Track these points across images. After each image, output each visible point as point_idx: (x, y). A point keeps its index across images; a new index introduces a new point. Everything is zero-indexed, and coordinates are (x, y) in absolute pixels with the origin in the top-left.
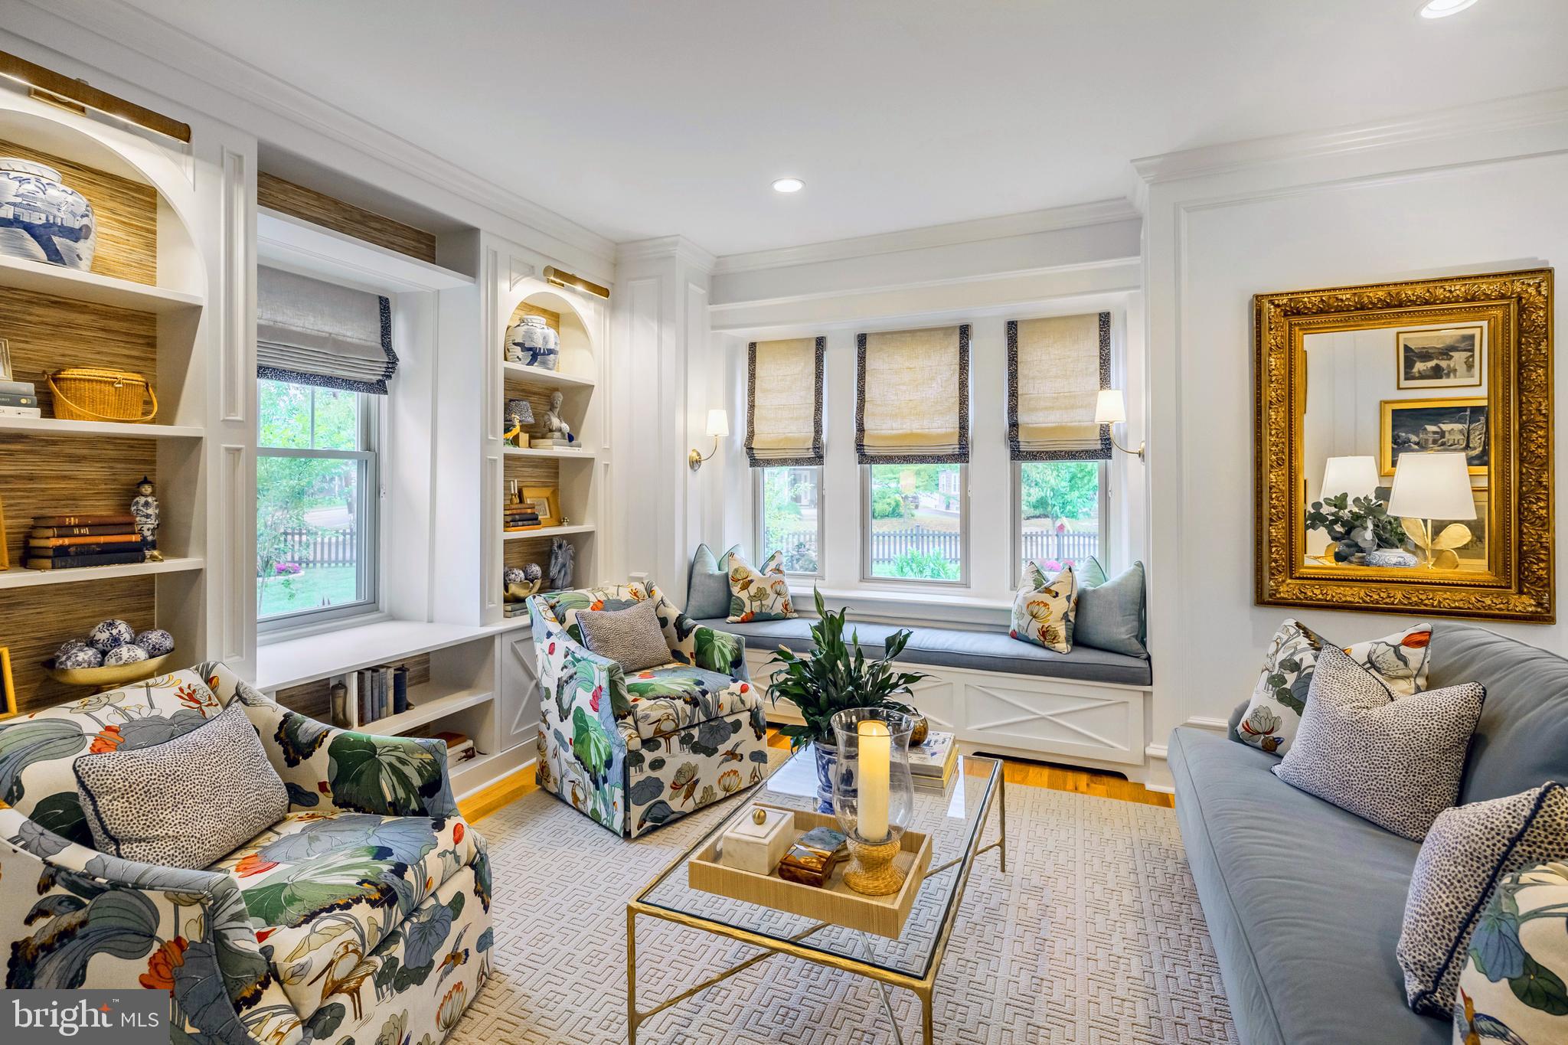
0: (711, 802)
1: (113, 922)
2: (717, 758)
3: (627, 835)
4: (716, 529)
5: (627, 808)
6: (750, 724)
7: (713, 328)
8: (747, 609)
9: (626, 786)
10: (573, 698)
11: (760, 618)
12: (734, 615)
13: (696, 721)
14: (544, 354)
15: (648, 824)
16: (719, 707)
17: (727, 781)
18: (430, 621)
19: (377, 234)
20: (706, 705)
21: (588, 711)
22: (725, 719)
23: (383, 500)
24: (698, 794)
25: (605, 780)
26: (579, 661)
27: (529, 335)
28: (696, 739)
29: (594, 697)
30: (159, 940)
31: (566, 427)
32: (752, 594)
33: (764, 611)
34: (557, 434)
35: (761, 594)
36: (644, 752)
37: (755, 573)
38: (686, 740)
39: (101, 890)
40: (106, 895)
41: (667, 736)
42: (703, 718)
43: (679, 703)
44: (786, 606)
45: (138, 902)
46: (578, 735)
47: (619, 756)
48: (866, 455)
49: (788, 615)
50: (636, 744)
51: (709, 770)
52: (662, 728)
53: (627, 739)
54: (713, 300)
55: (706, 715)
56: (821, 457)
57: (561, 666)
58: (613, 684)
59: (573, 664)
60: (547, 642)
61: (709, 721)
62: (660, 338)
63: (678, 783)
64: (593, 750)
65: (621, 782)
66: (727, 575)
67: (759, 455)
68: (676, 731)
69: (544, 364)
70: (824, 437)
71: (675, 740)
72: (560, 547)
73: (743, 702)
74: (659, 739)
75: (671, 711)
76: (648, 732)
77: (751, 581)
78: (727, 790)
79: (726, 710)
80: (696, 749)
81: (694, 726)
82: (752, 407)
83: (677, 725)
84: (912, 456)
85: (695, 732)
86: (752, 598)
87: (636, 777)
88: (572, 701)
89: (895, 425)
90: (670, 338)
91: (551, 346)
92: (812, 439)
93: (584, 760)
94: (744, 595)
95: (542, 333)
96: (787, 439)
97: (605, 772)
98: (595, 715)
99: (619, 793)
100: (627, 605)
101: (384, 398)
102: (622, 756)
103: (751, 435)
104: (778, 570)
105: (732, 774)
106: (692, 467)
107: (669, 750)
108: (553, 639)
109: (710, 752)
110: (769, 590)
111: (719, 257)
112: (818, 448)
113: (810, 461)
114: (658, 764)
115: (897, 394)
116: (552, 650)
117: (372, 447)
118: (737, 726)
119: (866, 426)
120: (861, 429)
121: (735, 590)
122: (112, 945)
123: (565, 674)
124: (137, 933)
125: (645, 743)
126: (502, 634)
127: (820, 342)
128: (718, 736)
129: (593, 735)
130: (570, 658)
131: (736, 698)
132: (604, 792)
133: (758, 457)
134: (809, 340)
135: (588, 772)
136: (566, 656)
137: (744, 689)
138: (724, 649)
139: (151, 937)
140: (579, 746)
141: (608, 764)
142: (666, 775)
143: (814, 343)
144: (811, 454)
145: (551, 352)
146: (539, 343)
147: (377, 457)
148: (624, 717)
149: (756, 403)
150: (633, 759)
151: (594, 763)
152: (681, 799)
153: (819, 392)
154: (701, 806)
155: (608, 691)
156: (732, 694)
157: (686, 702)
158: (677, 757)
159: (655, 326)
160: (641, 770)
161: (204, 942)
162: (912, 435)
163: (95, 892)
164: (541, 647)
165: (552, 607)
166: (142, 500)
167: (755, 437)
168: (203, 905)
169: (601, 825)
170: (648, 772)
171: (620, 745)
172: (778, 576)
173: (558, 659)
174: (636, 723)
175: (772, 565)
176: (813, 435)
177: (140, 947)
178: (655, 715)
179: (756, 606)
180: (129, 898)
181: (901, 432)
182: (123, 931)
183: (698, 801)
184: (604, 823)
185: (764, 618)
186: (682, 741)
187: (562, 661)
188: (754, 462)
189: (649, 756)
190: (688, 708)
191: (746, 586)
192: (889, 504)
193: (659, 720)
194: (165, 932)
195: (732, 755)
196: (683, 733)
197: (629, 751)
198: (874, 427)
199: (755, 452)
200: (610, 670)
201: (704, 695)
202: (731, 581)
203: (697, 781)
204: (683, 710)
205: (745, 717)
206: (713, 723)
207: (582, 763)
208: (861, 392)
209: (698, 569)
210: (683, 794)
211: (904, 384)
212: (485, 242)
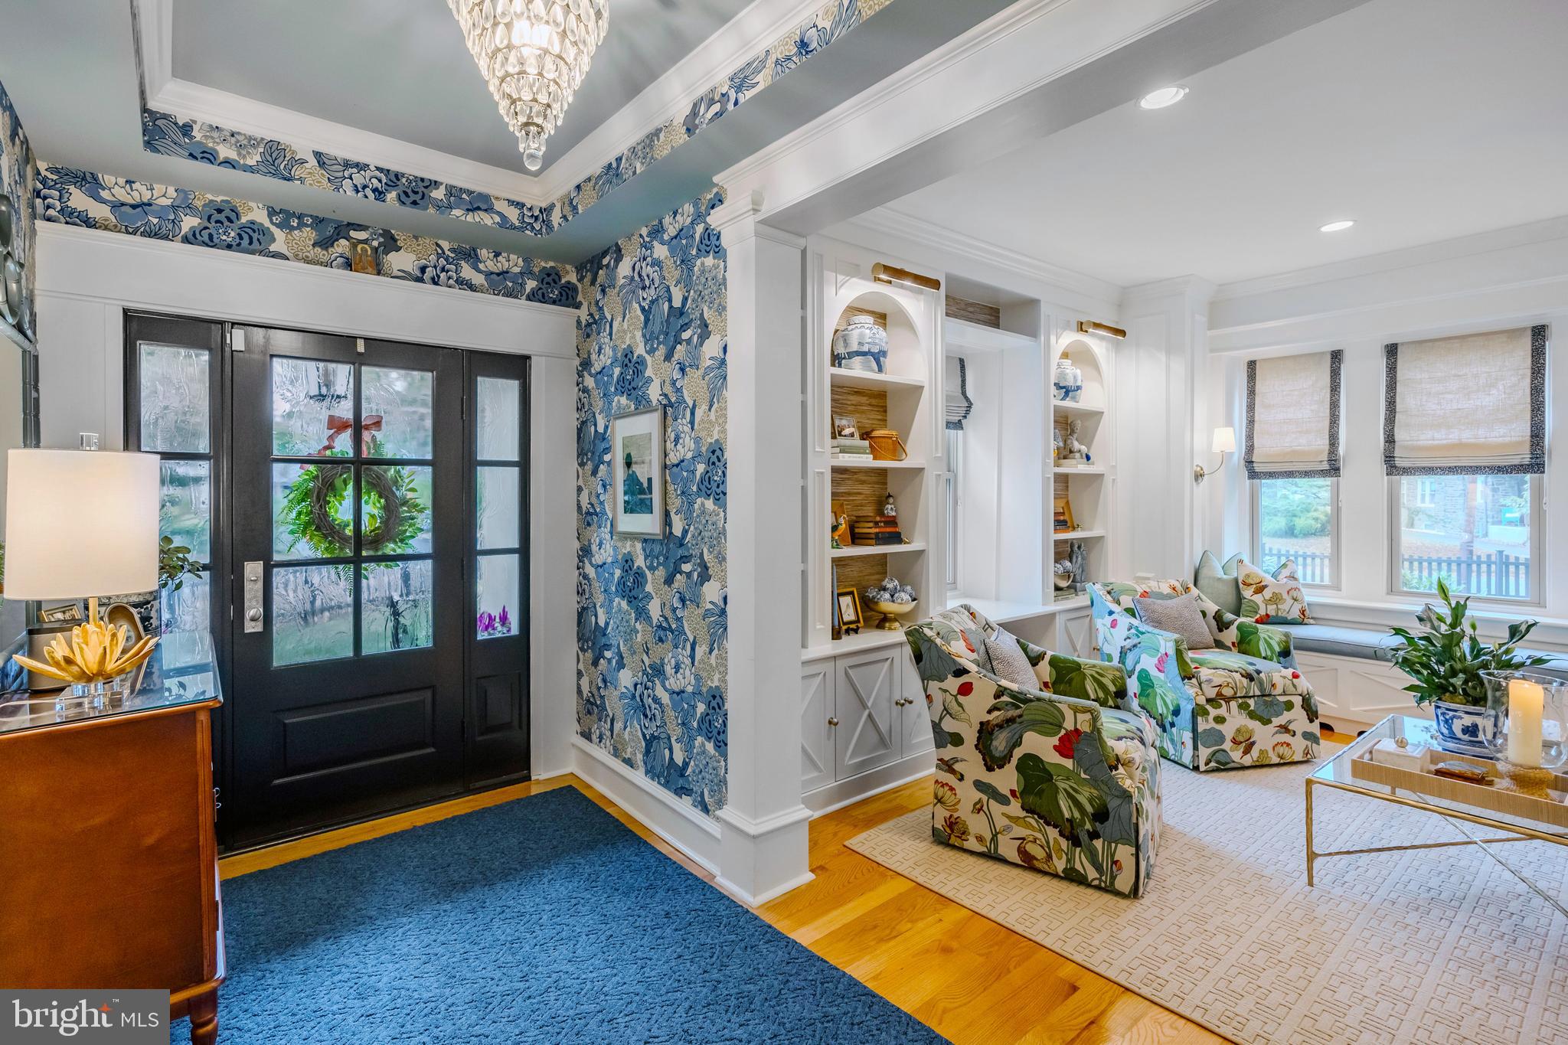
0: (1267, 763)
1: (1038, 718)
2: (1270, 729)
3: (1196, 768)
4: (1216, 538)
5: (1196, 748)
6: (1302, 707)
7: (1212, 351)
8: (1262, 612)
9: (1194, 730)
10: (1138, 662)
11: (1275, 621)
12: (1244, 616)
13: (1251, 694)
14: (1074, 391)
15: (1213, 764)
16: (1273, 686)
17: (1281, 750)
18: (997, 599)
19: (971, 315)
20: (1261, 683)
21: (1154, 672)
22: (1278, 698)
23: (960, 508)
24: (1255, 752)
25: (1172, 725)
26: (1143, 633)
27: (1063, 375)
28: (1252, 708)
29: (1159, 661)
30: (1065, 729)
31: (1084, 448)
32: (1267, 598)
33: (1280, 614)
34: (1078, 455)
35: (1276, 599)
36: (1208, 707)
37: (1268, 579)
38: (1243, 707)
39: (1031, 701)
40: (1033, 703)
41: (1228, 700)
42: (1258, 693)
43: (1237, 676)
44: (1303, 612)
45: (1052, 709)
46: (1143, 690)
47: (1187, 708)
48: (1396, 467)
49: (1306, 621)
50: (1202, 700)
51: (1264, 736)
52: (1223, 692)
53: (1194, 695)
54: (1212, 326)
55: (1261, 690)
56: (1338, 469)
57: (1125, 637)
58: (1179, 653)
59: (1137, 635)
60: (1108, 620)
61: (1263, 696)
62: (1168, 367)
63: (1237, 739)
64: (1159, 701)
65: (1190, 726)
66: (1236, 580)
67: (1258, 468)
68: (1234, 698)
69: (1074, 399)
70: (1341, 450)
71: (1233, 704)
72: (1079, 547)
73: (1294, 686)
74: (1222, 701)
75: (1230, 680)
76: (1212, 693)
77: (1265, 587)
78: (1281, 758)
79: (1279, 690)
80: (1252, 715)
81: (1250, 697)
82: (1251, 422)
83: (1235, 693)
84: (1459, 467)
85: (1251, 702)
86: (1268, 602)
87: (1203, 725)
88: (1136, 664)
89: (1437, 435)
90: (1179, 367)
91: (1079, 383)
92: (1327, 452)
93: (1149, 709)
94: (1258, 598)
95: (1073, 373)
96: (1294, 452)
97: (1172, 719)
98: (1161, 676)
99: (1187, 736)
100: (1168, 597)
101: (960, 432)
102: (1190, 707)
103: (1250, 449)
104: (1292, 577)
105: (1285, 746)
106: (1196, 479)
107: (1229, 710)
108: (1114, 617)
109: (1266, 722)
110: (1285, 596)
111: (1220, 285)
112: (1335, 461)
113: (1323, 473)
114: (1220, 720)
115: (1439, 404)
116: (1114, 624)
117: (952, 469)
118: (1289, 706)
119: (1397, 437)
120: (1390, 440)
121: (1247, 593)
122: (1037, 728)
123: (1128, 644)
124: (1051, 724)
125: (1209, 701)
126: (1060, 612)
127: (1336, 356)
128: (1272, 710)
129: (1158, 691)
130: (1133, 631)
131: (1289, 683)
132: (1172, 734)
133: (1257, 470)
134: (1323, 353)
135: (1154, 718)
136: (1129, 630)
137: (1295, 676)
138: (1271, 641)
139: (1060, 727)
140: (1144, 699)
141: (1176, 712)
142: (1228, 730)
143: (1329, 357)
144: (1326, 466)
145: (1079, 388)
146: (1070, 383)
147: (956, 476)
148: (1190, 679)
149: (1257, 418)
150: (1198, 712)
151: (1160, 712)
152: (1240, 753)
153: (1334, 405)
154: (1257, 764)
155: (1175, 657)
156: (1284, 677)
157: (1243, 676)
158: (1236, 720)
159: (1163, 357)
160: (1207, 721)
161: (1092, 732)
162: (1461, 446)
163: (1027, 701)
164: (1102, 623)
165: (1109, 593)
166: (889, 507)
167: (1255, 451)
168: (1092, 714)
169: (1169, 760)
170: (1212, 724)
171: (1189, 699)
172: (1293, 584)
173: (1121, 632)
174: (1200, 685)
175: (1285, 572)
176: (1327, 447)
177: (1053, 731)
178: (1217, 681)
179: (1271, 610)
180: (1047, 706)
181: (1445, 442)
182: (1043, 722)
183: (1255, 759)
184: (1173, 757)
185: (1278, 621)
186: (1240, 706)
187: (1126, 633)
188: (1253, 475)
189: (1213, 712)
190: (1245, 681)
191: (1260, 590)
192: (1316, 519)
193: (1221, 686)
194: (1069, 725)
195: (1285, 729)
196: (1240, 701)
197: (1196, 704)
198: (1408, 438)
199: (1255, 465)
200: (1177, 642)
201: (1258, 674)
202: (1241, 586)
203: (1253, 743)
204: (1240, 681)
205: (1297, 701)
206: (1267, 698)
207: (1148, 712)
208: (1391, 404)
209: (1203, 573)
210: (1242, 750)
211: (1449, 393)
212: (1045, 309)
